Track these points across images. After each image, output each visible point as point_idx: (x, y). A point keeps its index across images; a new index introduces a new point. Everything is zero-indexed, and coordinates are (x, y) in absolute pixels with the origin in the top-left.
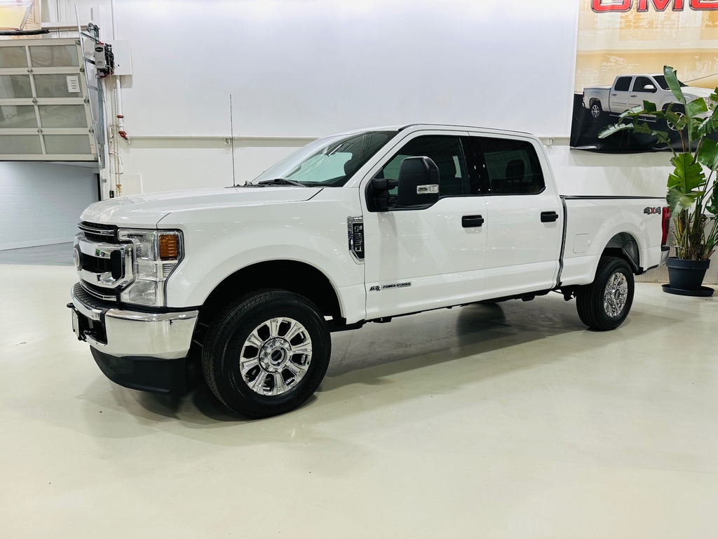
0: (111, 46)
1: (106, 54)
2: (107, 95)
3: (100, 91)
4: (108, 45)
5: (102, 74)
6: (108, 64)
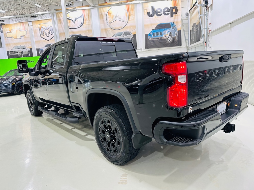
3: (207, 15)
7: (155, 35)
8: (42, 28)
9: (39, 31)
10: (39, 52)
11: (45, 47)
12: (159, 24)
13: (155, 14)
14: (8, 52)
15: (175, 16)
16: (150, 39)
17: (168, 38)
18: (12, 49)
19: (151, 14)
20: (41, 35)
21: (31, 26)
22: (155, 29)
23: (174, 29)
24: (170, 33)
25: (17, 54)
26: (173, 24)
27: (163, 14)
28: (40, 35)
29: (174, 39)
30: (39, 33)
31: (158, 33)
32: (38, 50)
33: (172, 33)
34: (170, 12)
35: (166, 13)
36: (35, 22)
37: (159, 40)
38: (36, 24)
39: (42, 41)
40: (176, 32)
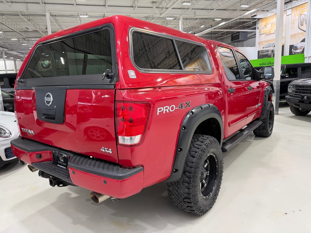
8: (303, 15)
9: (297, 19)
10: (292, 49)
11: (301, 42)
14: (259, 52)
18: (263, 48)
20: (300, 25)
21: (289, 15)
25: (266, 53)
28: (298, 25)
30: (298, 22)
32: (291, 47)
36: (295, 8)
38: (296, 11)
39: (299, 34)
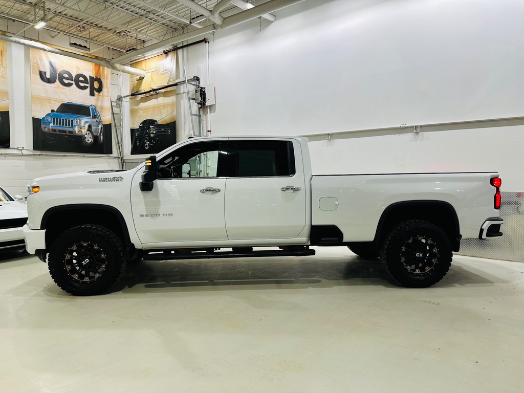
0: (204, 88)
1: (201, 94)
2: (203, 118)
3: (200, 116)
4: (202, 88)
5: (200, 106)
6: (201, 99)
7: (57, 124)
12: (66, 102)
13: (57, 81)
15: (99, 95)
16: (46, 129)
17: (86, 136)
19: (48, 76)
22: (57, 111)
23: (97, 119)
24: (90, 126)
26: (95, 110)
27: (74, 85)
29: (96, 138)
31: (63, 120)
33: (93, 127)
34: (88, 85)
35: (82, 84)
37: (66, 135)
40: (100, 127)
